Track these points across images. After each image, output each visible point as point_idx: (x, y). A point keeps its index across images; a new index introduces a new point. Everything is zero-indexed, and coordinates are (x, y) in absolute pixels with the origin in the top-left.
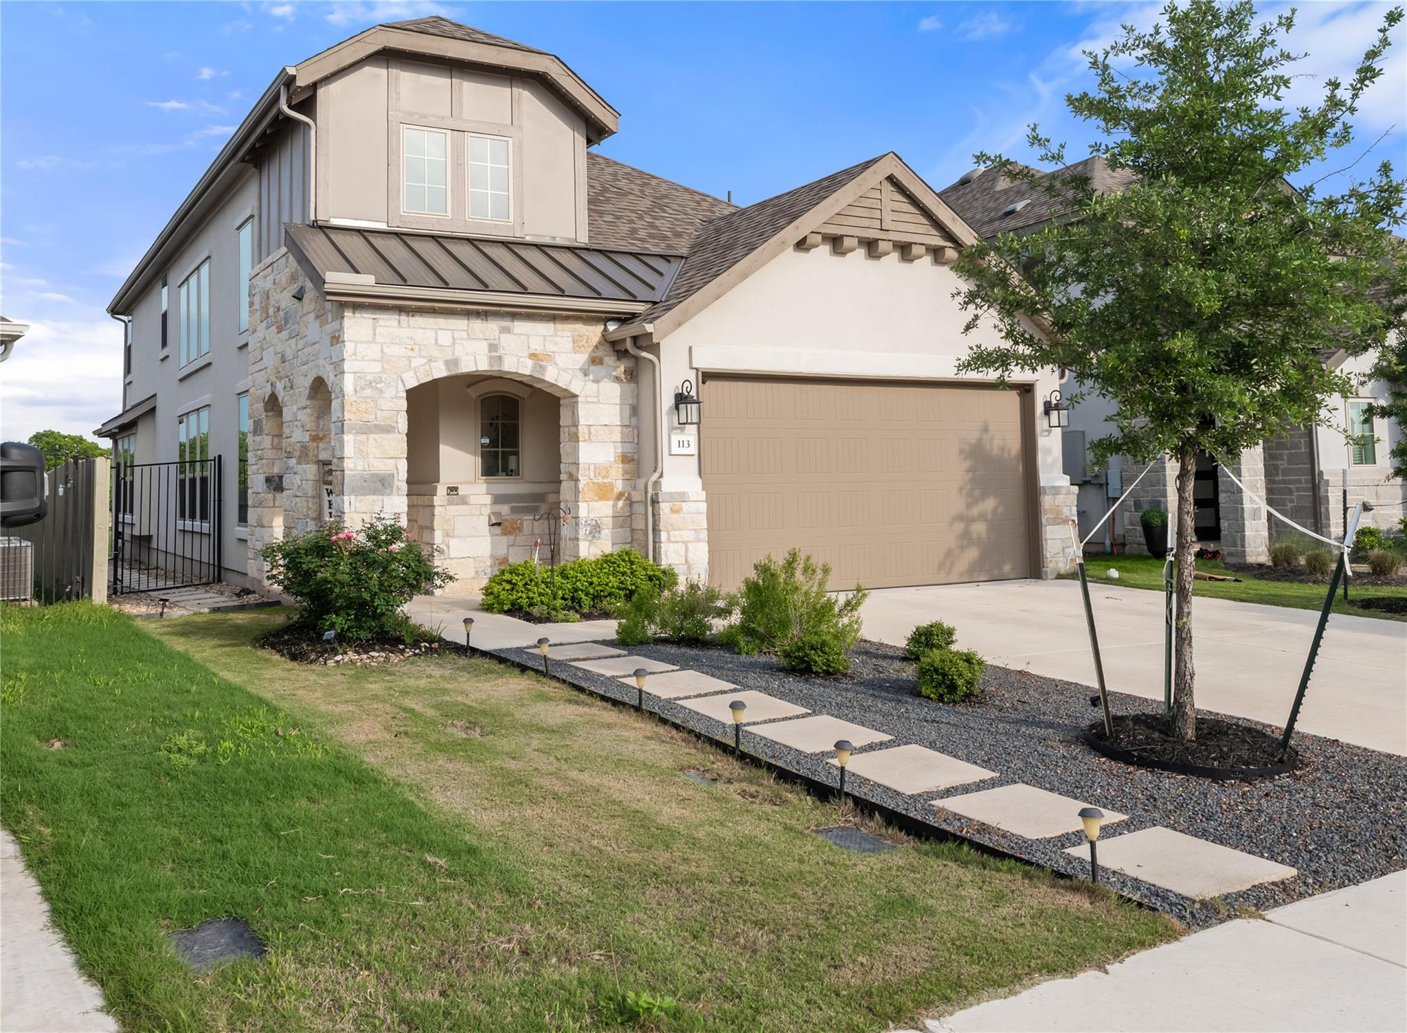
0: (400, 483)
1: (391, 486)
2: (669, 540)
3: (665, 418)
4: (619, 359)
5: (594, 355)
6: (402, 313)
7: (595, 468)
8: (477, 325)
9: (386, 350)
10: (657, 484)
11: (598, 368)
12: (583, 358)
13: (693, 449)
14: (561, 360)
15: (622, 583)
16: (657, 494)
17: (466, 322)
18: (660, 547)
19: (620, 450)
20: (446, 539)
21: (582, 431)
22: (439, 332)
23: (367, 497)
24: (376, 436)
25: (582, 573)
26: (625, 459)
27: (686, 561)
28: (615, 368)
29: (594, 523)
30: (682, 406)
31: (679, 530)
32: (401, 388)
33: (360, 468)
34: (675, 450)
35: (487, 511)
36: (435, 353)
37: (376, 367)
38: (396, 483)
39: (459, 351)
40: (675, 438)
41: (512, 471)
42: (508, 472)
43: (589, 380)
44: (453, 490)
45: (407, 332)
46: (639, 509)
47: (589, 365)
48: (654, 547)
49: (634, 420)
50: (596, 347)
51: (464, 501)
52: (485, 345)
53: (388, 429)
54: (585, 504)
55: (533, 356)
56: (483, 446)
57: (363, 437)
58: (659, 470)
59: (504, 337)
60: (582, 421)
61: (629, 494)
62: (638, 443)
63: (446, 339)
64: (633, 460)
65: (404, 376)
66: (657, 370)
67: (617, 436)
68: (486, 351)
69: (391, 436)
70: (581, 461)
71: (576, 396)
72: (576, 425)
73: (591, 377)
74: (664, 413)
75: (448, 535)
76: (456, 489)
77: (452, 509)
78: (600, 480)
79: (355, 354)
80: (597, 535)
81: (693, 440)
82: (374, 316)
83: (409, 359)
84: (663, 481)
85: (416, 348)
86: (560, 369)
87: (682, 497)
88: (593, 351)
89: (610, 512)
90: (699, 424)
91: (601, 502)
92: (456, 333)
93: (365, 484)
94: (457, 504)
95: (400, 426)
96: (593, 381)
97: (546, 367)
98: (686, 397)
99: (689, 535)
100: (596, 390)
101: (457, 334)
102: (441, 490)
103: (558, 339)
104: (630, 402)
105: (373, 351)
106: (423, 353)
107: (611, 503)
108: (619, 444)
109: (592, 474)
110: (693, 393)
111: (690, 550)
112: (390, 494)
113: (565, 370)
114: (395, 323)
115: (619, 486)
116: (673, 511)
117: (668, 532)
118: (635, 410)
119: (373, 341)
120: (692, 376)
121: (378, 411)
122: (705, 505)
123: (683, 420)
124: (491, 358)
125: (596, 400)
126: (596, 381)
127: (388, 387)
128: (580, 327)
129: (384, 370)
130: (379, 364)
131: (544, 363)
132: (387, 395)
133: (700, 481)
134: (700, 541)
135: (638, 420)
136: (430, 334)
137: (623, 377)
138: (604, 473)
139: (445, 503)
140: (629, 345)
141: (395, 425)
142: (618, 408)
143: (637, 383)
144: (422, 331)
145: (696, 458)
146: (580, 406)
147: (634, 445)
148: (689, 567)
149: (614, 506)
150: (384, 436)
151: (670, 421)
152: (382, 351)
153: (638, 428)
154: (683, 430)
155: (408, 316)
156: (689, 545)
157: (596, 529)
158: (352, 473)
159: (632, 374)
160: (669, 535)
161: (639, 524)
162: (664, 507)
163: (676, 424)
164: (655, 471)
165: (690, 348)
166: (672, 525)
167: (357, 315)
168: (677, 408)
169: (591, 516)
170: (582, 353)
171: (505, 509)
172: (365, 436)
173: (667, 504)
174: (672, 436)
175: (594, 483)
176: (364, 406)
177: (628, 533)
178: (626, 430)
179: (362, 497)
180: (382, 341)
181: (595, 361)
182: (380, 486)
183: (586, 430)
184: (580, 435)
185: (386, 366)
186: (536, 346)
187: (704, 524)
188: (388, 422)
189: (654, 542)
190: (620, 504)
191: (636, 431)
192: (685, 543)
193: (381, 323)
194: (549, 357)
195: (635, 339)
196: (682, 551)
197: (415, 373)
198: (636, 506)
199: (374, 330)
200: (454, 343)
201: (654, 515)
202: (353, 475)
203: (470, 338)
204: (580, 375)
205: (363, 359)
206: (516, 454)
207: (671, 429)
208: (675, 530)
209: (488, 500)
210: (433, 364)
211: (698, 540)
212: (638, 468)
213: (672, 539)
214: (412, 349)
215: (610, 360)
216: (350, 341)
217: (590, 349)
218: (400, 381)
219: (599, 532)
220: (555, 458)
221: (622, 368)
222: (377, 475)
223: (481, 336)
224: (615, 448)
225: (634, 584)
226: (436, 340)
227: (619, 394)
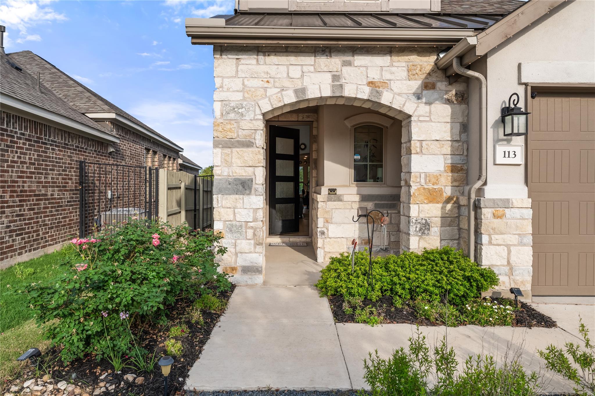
0: (257, 186)
1: (250, 188)
2: (490, 243)
3: (490, 131)
4: (450, 84)
5: (427, 81)
6: (260, 53)
7: (426, 176)
8: (323, 61)
9: (246, 82)
10: (480, 191)
11: (431, 92)
12: (416, 84)
13: (520, 159)
14: (395, 86)
15: (438, 281)
16: (479, 201)
17: (313, 58)
18: (481, 249)
19: (449, 161)
20: (326, 224)
21: (415, 145)
22: (291, 67)
23: (231, 196)
24: (238, 150)
25: (402, 267)
26: (454, 169)
27: (509, 262)
28: (447, 92)
29: (424, 221)
30: (508, 119)
31: (502, 234)
32: (258, 112)
33: (226, 174)
34: (500, 160)
35: (356, 206)
36: (287, 83)
37: (239, 96)
38: (254, 186)
39: (307, 82)
40: (500, 149)
41: (378, 178)
42: (376, 179)
43: (422, 103)
44: (332, 191)
45: (263, 68)
46: (464, 211)
47: (422, 90)
48: (476, 247)
49: (464, 136)
50: (429, 74)
51: (339, 199)
52: (329, 76)
53: (249, 144)
54: (416, 206)
55: (371, 84)
56: (355, 161)
57: (227, 151)
58: (483, 178)
59: (346, 70)
60: (414, 137)
61: (458, 198)
62: (467, 156)
63: (295, 72)
64: (462, 169)
65: (261, 103)
66: (484, 86)
67: (447, 149)
68: (330, 81)
69: (250, 149)
70: (413, 170)
71: (410, 116)
72: (410, 141)
73: (424, 100)
74: (489, 126)
75: (327, 222)
76: (334, 190)
77: (331, 205)
78: (430, 186)
79: (222, 87)
80: (426, 232)
81: (520, 151)
82: (237, 57)
83: (265, 89)
84: (486, 188)
85: (271, 80)
86: (395, 94)
87: (506, 204)
88: (426, 78)
89: (439, 213)
90: (526, 134)
91: (431, 205)
92: (304, 67)
93: (229, 186)
94: (334, 201)
95: (257, 142)
96: (426, 103)
97: (382, 92)
98: (513, 109)
99: (513, 239)
100: (428, 110)
101: (305, 69)
102: (324, 190)
103: (394, 69)
104: (461, 120)
105: (237, 84)
106: (277, 84)
107: (440, 205)
108: (449, 156)
109: (423, 181)
110: (521, 105)
111: (513, 253)
112: (249, 194)
113: (399, 94)
114: (254, 62)
115: (448, 191)
116: (495, 216)
117: (490, 235)
118: (465, 128)
119: (236, 76)
120: (521, 91)
121: (240, 130)
122: (531, 212)
123: (508, 131)
124: (333, 86)
125: (428, 119)
126: (428, 103)
127: (248, 111)
128: (414, 58)
129: (244, 99)
130: (241, 94)
131: (381, 89)
132: (247, 118)
133: (526, 189)
134: (525, 245)
135: (468, 135)
136: (283, 69)
137: (454, 99)
138: (433, 180)
139: (326, 200)
140: (456, 67)
141: (253, 141)
142: (449, 126)
143: (468, 104)
144: (276, 67)
145: (522, 169)
146: (413, 124)
147: (463, 157)
148: (511, 269)
149: (443, 208)
150: (244, 149)
151: (496, 133)
152: (243, 84)
153: (467, 142)
154: (509, 141)
155: (265, 55)
156: (512, 248)
157: (425, 227)
158: (220, 177)
159: (463, 96)
160: (491, 239)
161: (464, 225)
162: (486, 213)
163: (501, 136)
164: (479, 180)
165: (519, 65)
166: (494, 229)
167: (223, 56)
168: (503, 121)
169: (422, 216)
170: (416, 80)
171: (370, 205)
172: (229, 150)
173: (489, 210)
174: (498, 147)
175: (424, 189)
176: (229, 127)
177: (456, 232)
178: (456, 144)
179: (228, 196)
180: (244, 76)
181: (428, 86)
182: (241, 187)
183: (418, 144)
184: (412, 148)
185: (246, 95)
186: (374, 75)
187: (530, 230)
188: (248, 139)
189: (476, 242)
190: (449, 206)
191: (465, 146)
192: (508, 246)
193: (242, 61)
194: (385, 84)
195: (461, 58)
196: (505, 254)
197: (270, 100)
198: (463, 209)
199: (237, 67)
200: (302, 76)
201: (476, 218)
202: (220, 180)
203: (316, 71)
204: (413, 98)
205: (228, 90)
206: (381, 166)
207: (497, 141)
208: (497, 234)
209: (357, 198)
210: (284, 93)
211: (521, 244)
212: (467, 177)
213: (494, 242)
214: (268, 82)
215: (442, 85)
216: (218, 77)
217: (423, 76)
218: (257, 107)
219: (429, 229)
220: (399, 169)
221: (454, 92)
222: (239, 179)
223: (325, 69)
224: (445, 159)
225: (450, 284)
226: (288, 74)
227: (450, 114)
